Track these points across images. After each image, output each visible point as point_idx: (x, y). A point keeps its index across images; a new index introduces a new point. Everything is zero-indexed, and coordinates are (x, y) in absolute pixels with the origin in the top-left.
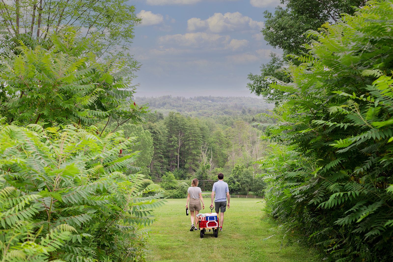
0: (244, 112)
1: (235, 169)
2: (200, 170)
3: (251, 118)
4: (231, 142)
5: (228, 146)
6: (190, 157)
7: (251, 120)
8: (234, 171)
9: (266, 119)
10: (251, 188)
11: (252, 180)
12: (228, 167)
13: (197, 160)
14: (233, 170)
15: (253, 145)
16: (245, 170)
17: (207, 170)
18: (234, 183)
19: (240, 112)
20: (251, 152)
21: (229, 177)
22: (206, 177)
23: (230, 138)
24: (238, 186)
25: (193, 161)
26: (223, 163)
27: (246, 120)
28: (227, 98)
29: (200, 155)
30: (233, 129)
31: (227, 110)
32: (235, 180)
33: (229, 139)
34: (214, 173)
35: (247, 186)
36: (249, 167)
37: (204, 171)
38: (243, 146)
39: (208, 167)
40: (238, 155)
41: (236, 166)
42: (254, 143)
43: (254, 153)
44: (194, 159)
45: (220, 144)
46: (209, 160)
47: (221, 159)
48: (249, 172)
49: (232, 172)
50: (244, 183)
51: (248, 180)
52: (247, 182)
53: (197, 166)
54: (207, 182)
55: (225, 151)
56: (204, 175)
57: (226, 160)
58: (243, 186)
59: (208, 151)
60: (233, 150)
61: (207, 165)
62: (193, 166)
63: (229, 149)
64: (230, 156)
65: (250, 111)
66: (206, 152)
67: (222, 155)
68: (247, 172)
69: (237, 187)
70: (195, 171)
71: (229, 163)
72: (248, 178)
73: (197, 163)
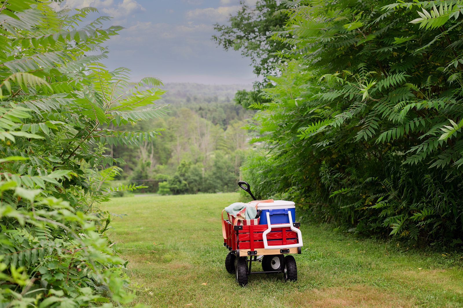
0: (188, 100)
1: (180, 165)
2: (138, 168)
3: (198, 107)
4: (175, 135)
5: (172, 139)
6: (126, 153)
7: (198, 109)
8: (180, 168)
9: (215, 108)
10: (201, 187)
11: (201, 178)
12: (172, 164)
13: (135, 157)
14: (178, 167)
15: (202, 137)
16: (192, 166)
17: (148, 168)
18: (180, 182)
19: (184, 100)
20: (200, 146)
21: (174, 176)
22: (147, 176)
23: (174, 129)
24: (185, 185)
25: (130, 158)
26: (165, 160)
27: (192, 109)
28: (168, 84)
29: (139, 150)
30: (177, 120)
31: (168, 98)
32: (182, 178)
33: (173, 131)
34: (156, 171)
35: (196, 186)
36: (198, 164)
37: (143, 169)
38: (189, 139)
39: (148, 164)
40: (184, 149)
41: (182, 162)
42: (202, 135)
43: (203, 147)
44: (131, 156)
45: (162, 138)
46: (149, 156)
47: (163, 155)
48: (198, 168)
49: (177, 169)
50: (192, 182)
51: (197, 178)
52: (195, 181)
53: (134, 163)
54: (148, 182)
55: (169, 145)
56: (144, 174)
57: (169, 156)
58: (191, 185)
59: (148, 145)
60: (178, 143)
61: (147, 161)
62: (131, 165)
63: (173, 143)
64: (175, 151)
65: (195, 99)
66: (145, 147)
67: (164, 150)
68: (195, 169)
69: (184, 188)
70: (132, 169)
71: (172, 160)
72: (197, 175)
73: (135, 160)
